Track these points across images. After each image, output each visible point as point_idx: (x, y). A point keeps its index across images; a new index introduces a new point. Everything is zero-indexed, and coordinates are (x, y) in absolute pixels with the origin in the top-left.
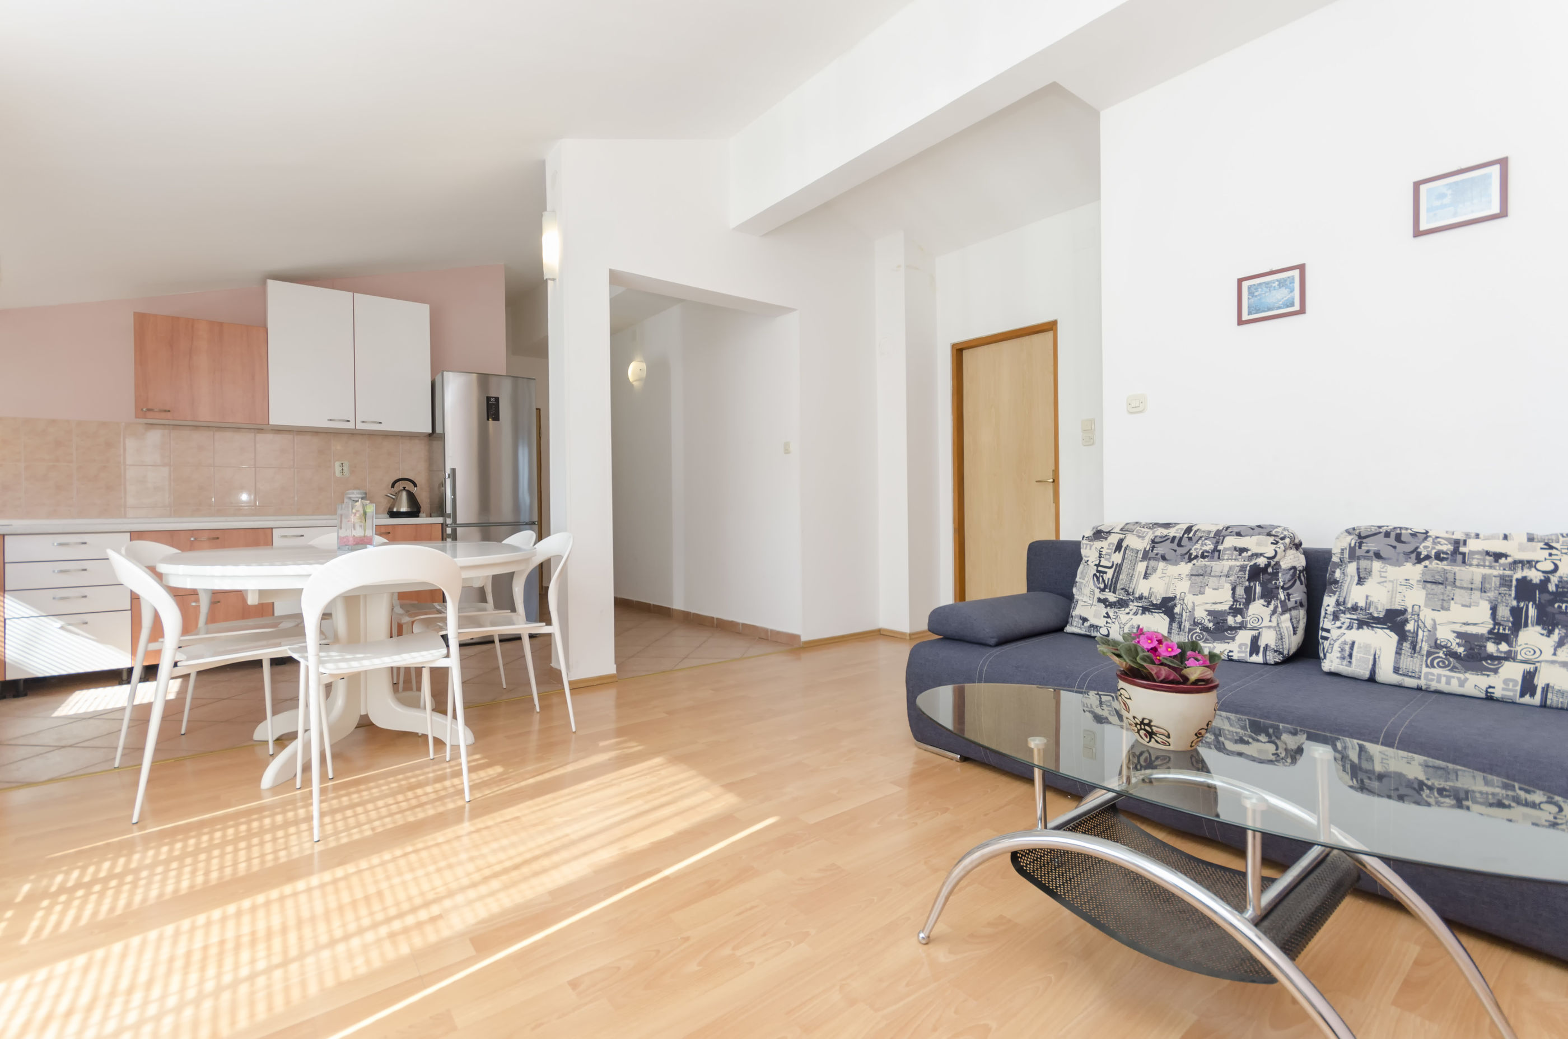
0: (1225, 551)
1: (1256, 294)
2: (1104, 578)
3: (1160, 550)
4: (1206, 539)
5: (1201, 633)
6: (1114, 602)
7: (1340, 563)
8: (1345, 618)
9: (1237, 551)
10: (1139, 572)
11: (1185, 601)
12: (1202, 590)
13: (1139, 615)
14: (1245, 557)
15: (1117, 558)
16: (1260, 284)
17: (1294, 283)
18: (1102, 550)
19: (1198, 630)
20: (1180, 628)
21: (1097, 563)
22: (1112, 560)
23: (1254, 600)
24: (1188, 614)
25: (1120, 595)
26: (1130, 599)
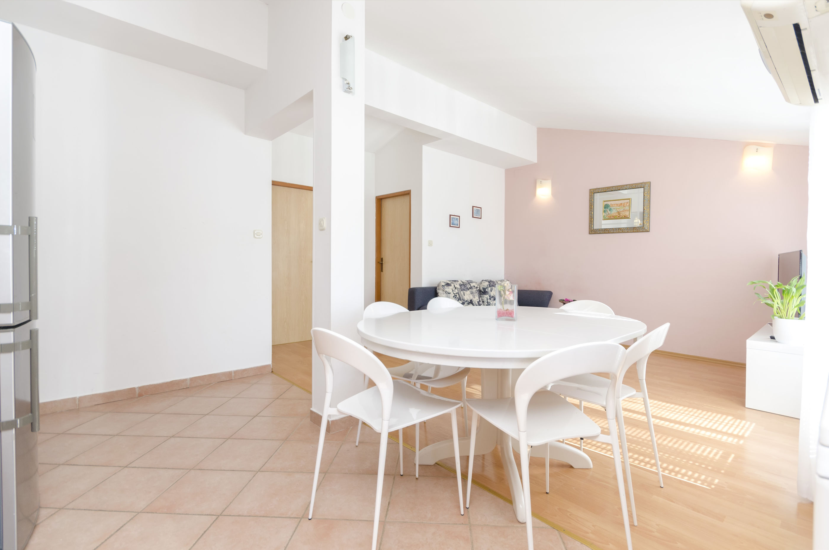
8: (492, 299)
16: (453, 218)
17: (458, 220)
25: (462, 301)
26: (465, 302)
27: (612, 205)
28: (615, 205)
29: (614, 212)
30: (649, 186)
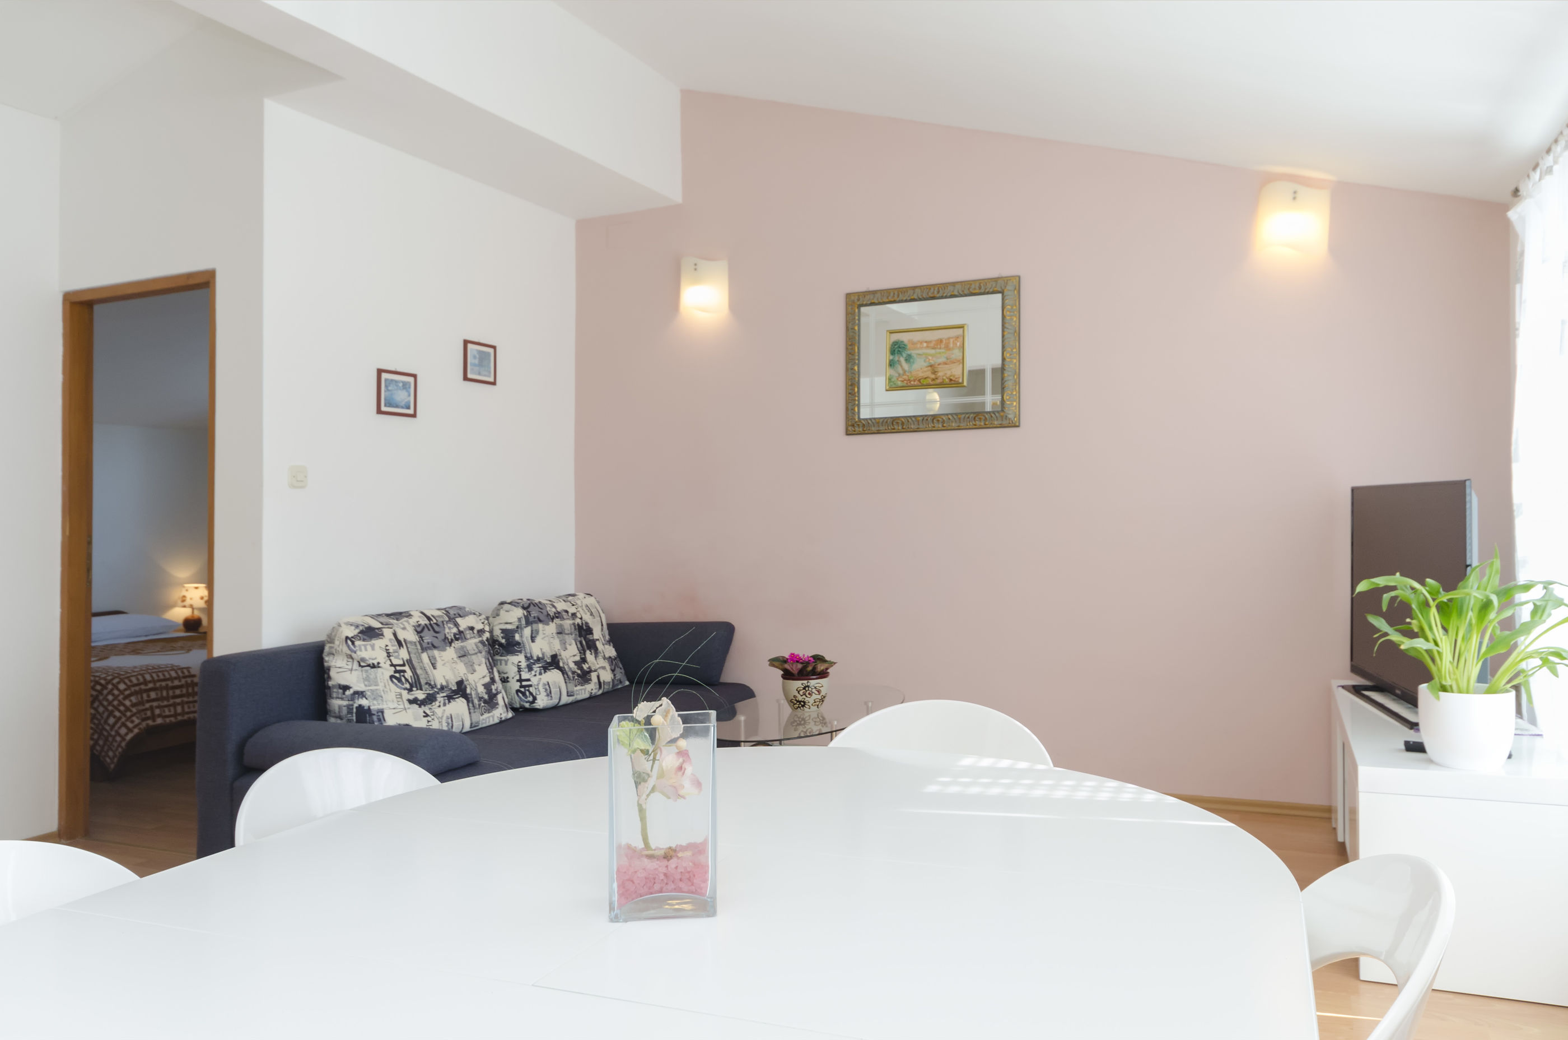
1: (389, 388)
2: (406, 676)
3: (427, 638)
4: (447, 623)
6: (424, 699)
8: (536, 668)
9: (472, 630)
10: (427, 663)
11: (469, 681)
12: (473, 668)
13: (447, 705)
14: (477, 634)
15: (404, 653)
16: (391, 380)
17: (411, 388)
18: (387, 648)
19: (482, 705)
20: (473, 706)
21: (389, 662)
22: (401, 657)
24: (475, 692)
25: (426, 691)
26: (436, 691)
27: (913, 343)
28: (921, 343)
29: (919, 367)
30: (1017, 288)
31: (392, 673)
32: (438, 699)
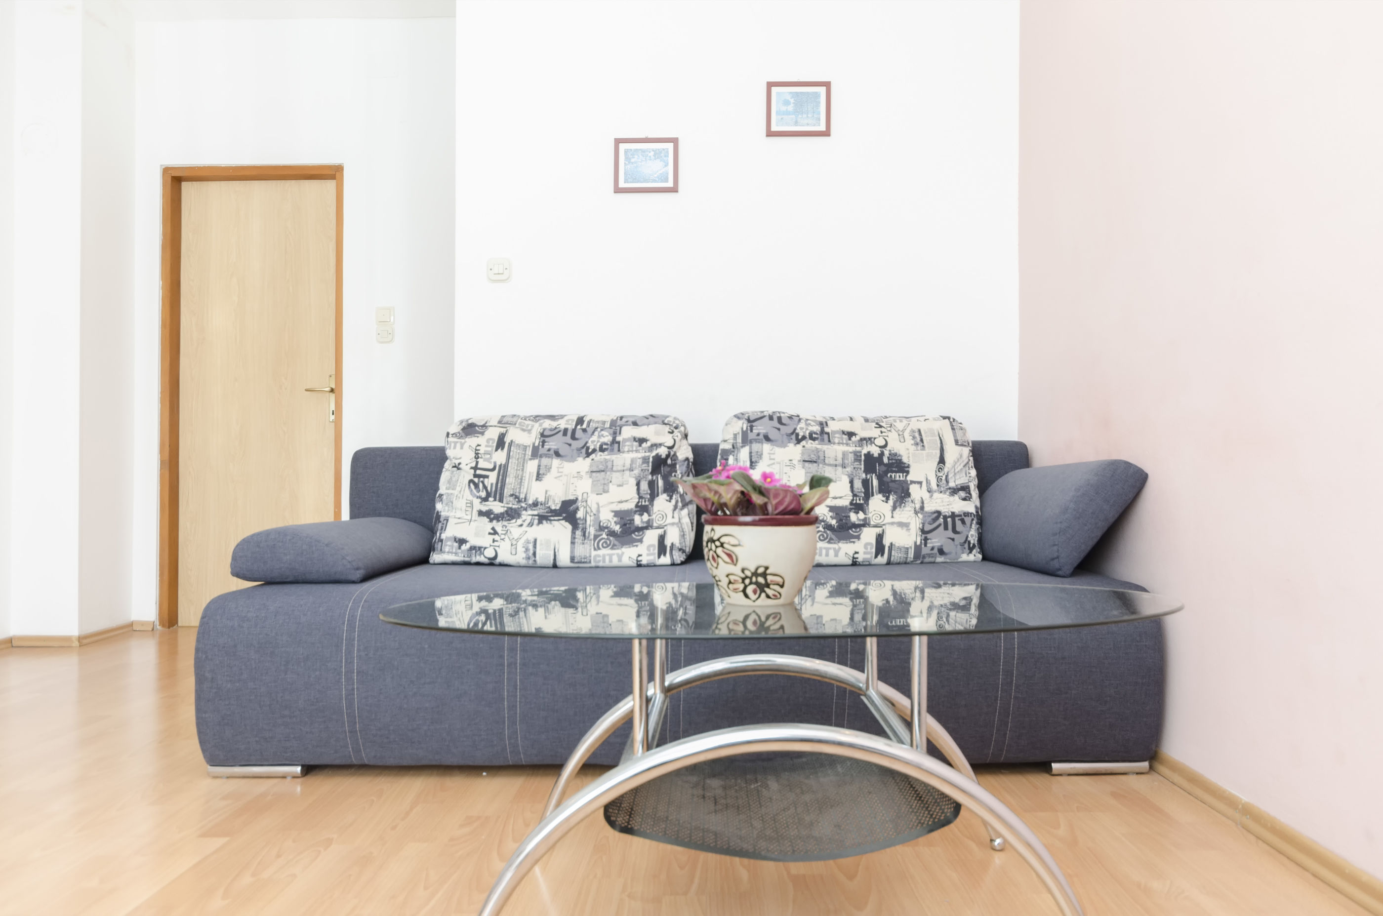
0: (625, 442)
1: (633, 160)
2: (486, 483)
3: (552, 444)
4: (602, 430)
5: (608, 539)
6: (501, 513)
7: (732, 450)
9: (636, 442)
10: (530, 473)
11: (589, 503)
12: (606, 488)
13: (534, 526)
14: (645, 447)
15: (500, 457)
16: (636, 150)
17: (668, 156)
18: (478, 448)
19: (604, 536)
20: (584, 535)
21: (473, 465)
22: (493, 460)
23: (658, 495)
24: (592, 518)
25: (508, 504)
26: (522, 507)
31: (471, 477)
32: (522, 516)
